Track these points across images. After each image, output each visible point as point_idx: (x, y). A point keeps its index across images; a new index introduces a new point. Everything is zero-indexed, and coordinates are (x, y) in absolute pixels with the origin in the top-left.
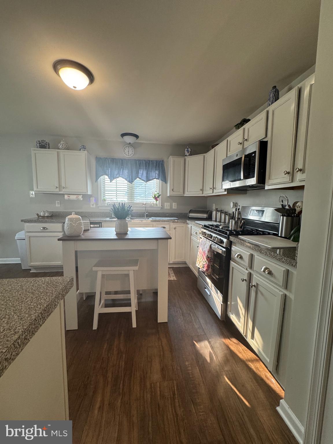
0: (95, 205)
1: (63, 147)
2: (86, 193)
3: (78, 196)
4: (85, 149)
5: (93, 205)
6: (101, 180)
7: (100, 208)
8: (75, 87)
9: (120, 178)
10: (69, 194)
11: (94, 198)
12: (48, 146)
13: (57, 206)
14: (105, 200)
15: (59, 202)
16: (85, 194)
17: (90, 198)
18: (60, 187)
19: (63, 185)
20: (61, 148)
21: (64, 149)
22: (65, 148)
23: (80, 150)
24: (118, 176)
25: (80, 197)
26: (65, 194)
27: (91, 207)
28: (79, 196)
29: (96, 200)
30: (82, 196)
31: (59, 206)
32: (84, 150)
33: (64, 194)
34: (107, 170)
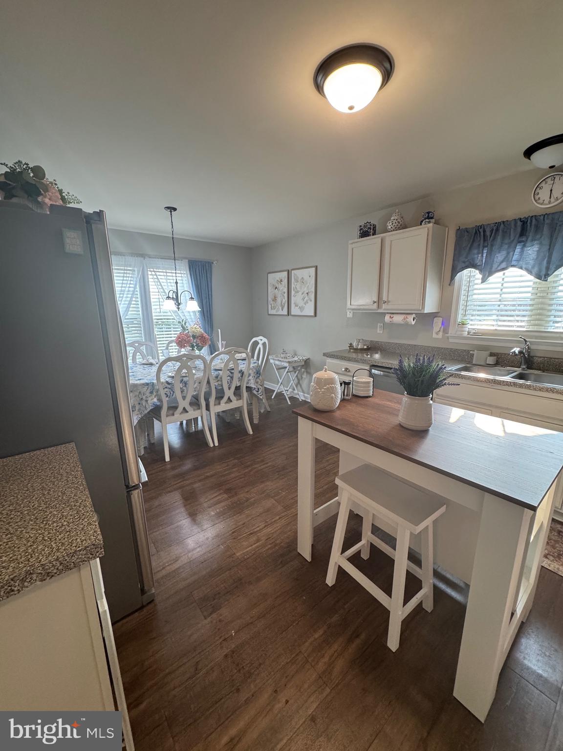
0: (441, 334)
1: (393, 226)
2: (421, 310)
3: (407, 315)
4: (432, 218)
5: (437, 333)
6: (461, 280)
7: (451, 340)
8: (351, 108)
9: (511, 269)
10: (393, 313)
11: (441, 319)
12: (373, 230)
13: (378, 332)
14: (463, 324)
15: (382, 324)
16: (420, 312)
17: (434, 318)
18: (379, 301)
19: (385, 298)
20: (389, 230)
21: (394, 230)
22: (396, 228)
23: (421, 224)
24: (504, 265)
25: (411, 320)
26: (387, 313)
27: (433, 336)
28: (409, 316)
29: (445, 324)
30: (414, 316)
31: (381, 332)
32: (429, 222)
33: (384, 314)
34: (478, 253)
